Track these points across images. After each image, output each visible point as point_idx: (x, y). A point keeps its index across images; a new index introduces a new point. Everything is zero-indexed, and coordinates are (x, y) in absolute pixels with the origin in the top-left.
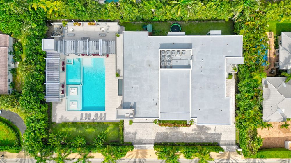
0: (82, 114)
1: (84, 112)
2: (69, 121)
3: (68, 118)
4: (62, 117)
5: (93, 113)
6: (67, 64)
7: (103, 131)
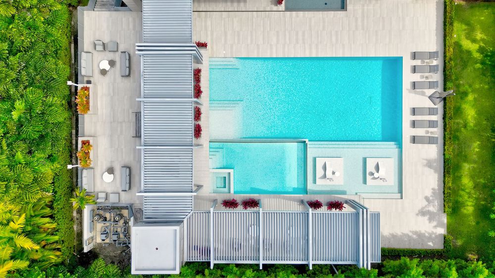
0: (414, 140)
1: (408, 132)
2: (438, 185)
3: (428, 193)
4: (423, 213)
5: (410, 100)
6: (232, 191)
7: (476, 63)
